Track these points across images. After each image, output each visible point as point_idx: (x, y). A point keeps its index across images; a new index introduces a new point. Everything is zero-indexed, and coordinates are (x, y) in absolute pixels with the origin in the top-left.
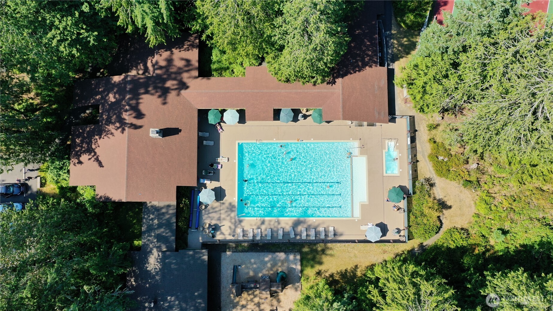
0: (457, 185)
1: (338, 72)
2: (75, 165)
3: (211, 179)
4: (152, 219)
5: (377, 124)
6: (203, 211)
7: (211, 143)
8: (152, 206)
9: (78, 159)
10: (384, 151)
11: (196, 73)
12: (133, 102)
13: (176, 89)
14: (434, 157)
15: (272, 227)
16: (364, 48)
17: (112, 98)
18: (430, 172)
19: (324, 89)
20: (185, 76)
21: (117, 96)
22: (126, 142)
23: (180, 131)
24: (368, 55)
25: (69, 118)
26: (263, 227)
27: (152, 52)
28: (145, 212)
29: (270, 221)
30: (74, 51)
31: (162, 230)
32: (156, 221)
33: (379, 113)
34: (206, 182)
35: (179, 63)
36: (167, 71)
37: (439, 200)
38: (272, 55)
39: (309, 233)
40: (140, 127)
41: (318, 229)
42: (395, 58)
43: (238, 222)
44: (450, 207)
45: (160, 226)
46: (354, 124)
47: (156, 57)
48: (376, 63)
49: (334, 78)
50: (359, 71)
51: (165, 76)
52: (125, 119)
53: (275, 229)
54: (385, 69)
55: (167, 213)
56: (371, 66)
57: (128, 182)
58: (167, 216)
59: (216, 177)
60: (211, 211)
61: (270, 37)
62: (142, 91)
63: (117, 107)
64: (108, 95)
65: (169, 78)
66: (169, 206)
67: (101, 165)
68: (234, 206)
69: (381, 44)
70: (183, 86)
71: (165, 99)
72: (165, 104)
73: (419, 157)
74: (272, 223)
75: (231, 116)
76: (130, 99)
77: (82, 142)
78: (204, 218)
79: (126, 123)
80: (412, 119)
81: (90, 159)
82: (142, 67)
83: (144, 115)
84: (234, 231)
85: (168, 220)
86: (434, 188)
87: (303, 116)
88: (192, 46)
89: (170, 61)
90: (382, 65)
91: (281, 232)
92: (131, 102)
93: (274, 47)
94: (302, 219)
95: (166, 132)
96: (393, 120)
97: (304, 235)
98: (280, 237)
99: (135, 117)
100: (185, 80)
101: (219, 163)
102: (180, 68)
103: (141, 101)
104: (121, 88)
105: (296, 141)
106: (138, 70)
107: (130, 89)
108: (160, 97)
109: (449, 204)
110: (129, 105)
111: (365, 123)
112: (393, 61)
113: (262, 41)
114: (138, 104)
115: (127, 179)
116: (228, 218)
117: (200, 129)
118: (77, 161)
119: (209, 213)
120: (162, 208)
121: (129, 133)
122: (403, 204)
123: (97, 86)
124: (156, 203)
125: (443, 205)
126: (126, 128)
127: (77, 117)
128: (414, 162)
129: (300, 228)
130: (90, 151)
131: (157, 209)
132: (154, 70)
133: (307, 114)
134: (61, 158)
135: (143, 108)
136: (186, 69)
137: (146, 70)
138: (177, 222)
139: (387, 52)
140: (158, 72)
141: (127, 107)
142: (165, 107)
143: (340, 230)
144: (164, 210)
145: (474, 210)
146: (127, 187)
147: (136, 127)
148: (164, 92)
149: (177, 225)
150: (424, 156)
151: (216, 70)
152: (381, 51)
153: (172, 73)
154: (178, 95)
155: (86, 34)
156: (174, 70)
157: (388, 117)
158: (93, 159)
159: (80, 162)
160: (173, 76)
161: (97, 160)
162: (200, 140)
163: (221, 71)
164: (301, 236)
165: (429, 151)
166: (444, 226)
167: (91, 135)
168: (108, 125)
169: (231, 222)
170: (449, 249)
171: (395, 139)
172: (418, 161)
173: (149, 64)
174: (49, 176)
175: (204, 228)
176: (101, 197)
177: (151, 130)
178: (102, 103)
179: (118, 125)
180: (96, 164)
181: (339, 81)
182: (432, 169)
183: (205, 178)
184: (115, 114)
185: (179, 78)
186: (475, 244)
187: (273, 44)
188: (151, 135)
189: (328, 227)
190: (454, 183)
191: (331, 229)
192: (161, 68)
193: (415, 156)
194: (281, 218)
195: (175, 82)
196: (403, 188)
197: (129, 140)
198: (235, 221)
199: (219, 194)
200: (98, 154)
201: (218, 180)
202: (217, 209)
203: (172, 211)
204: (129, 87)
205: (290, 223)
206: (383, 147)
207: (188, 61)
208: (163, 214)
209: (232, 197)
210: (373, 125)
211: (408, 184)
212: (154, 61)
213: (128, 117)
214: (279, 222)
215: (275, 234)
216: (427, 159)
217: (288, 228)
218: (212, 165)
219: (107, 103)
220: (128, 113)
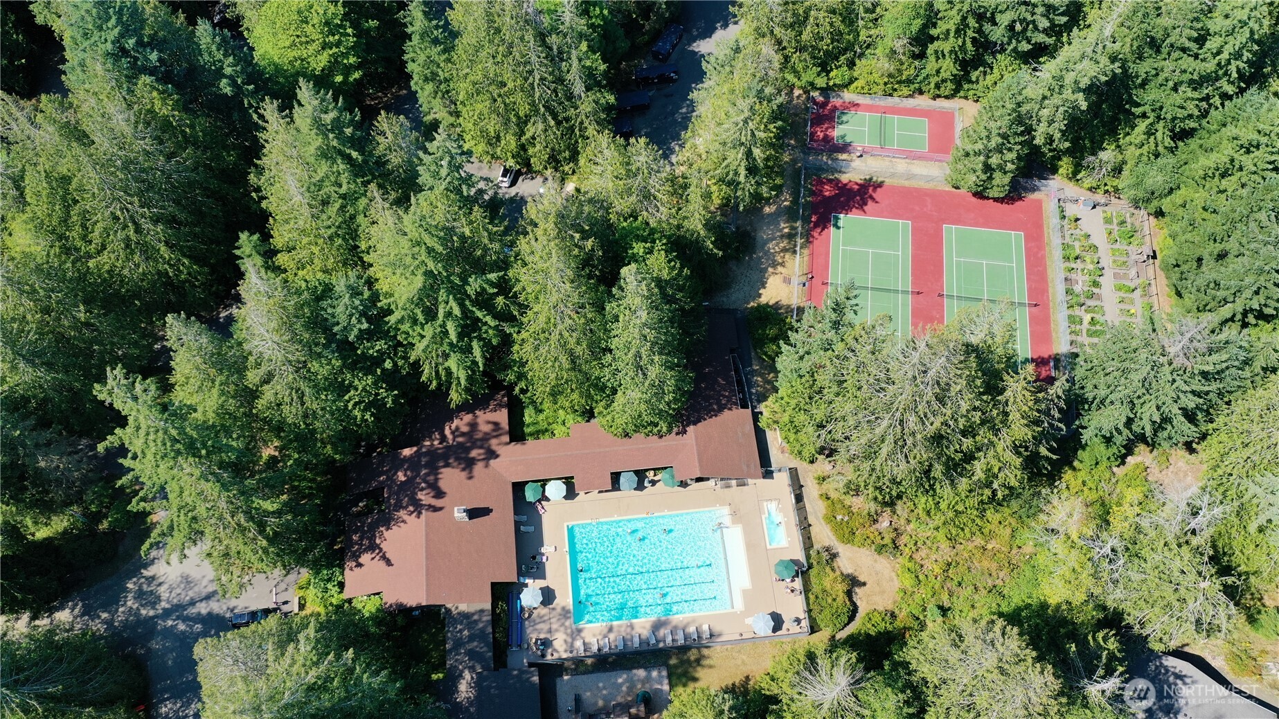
0: (868, 552)
1: (688, 418)
2: (351, 569)
3: (535, 577)
4: (461, 631)
5: (750, 481)
6: (527, 623)
7: (531, 529)
8: (459, 614)
9: (357, 561)
10: (763, 517)
11: (506, 438)
12: (431, 478)
13: (483, 459)
14: (831, 518)
15: (624, 634)
16: (718, 388)
17: (401, 477)
18: (829, 538)
19: (672, 440)
20: (494, 443)
21: (409, 473)
22: (424, 528)
23: (491, 511)
24: (724, 396)
25: (335, 515)
26: (612, 636)
27: (450, 415)
28: (449, 623)
29: (620, 626)
30: (367, 416)
31: (475, 644)
32: (466, 633)
33: (748, 466)
34: (527, 581)
35: (485, 428)
36: (471, 437)
37: (848, 576)
38: (603, 403)
39: (676, 638)
40: (441, 509)
41: (687, 630)
42: (763, 398)
43: (576, 633)
44: (864, 584)
45: (471, 638)
46: (719, 486)
47: (456, 422)
48: (736, 404)
49: (684, 427)
50: (716, 416)
51: (468, 445)
52: (421, 500)
53: (629, 637)
54: (749, 411)
55: (480, 620)
56: (730, 409)
57: (427, 580)
58: (481, 625)
59: (539, 572)
60: (538, 620)
61: (598, 378)
62: (441, 464)
63: (409, 488)
64: (396, 473)
65: (474, 446)
66: (482, 611)
67: (389, 563)
68: (568, 612)
69: (739, 383)
70: (492, 455)
71: (471, 472)
72: (470, 478)
73: (811, 520)
74: (623, 629)
75: (555, 490)
76: (427, 475)
77: (361, 538)
78: (528, 632)
79: (422, 505)
80: (794, 473)
81: (373, 559)
82: (438, 437)
83: (445, 493)
84: (572, 646)
85: (482, 631)
86: (838, 559)
87: (650, 482)
88: (500, 406)
89: (473, 426)
90: (744, 406)
91: (636, 640)
92: (428, 478)
93: (604, 392)
94: (663, 619)
95: (474, 513)
96: (768, 474)
97: (669, 640)
98: (636, 644)
99: (433, 497)
100: (494, 448)
101: (543, 554)
102: (486, 434)
103: (440, 476)
104: (413, 463)
105: (645, 516)
106: (432, 440)
107: (427, 462)
108: (463, 470)
109: (862, 579)
110: (425, 482)
111: (734, 482)
112: (759, 401)
113: (589, 386)
114: (437, 480)
115: (427, 575)
116: (562, 629)
117: (517, 511)
118: (354, 564)
119: (535, 624)
120: (473, 614)
121: (426, 516)
122: (798, 584)
123: (381, 464)
124: (463, 607)
125: (853, 582)
126: (423, 511)
127: (346, 513)
128: (805, 527)
129: (662, 632)
130: (373, 547)
131: (466, 616)
132: (454, 438)
133: (656, 478)
134: (330, 566)
135: (442, 484)
136: (495, 434)
137: (443, 438)
138: (494, 632)
139: (751, 393)
140: (460, 439)
141: (423, 485)
142: (470, 482)
143: (716, 629)
144: (476, 617)
145: (897, 584)
146: (427, 585)
147: (436, 509)
148: (469, 464)
149: (494, 638)
150: (817, 518)
151: (531, 434)
152: (742, 391)
153: (477, 440)
154: (487, 466)
155: (385, 394)
156: (479, 436)
157: (760, 471)
158: (378, 558)
159: (359, 565)
160: (479, 443)
161: (384, 558)
162: (517, 524)
163: (537, 434)
164: (665, 641)
165: (824, 511)
166: (860, 610)
167: (374, 527)
168: (398, 511)
169: (566, 633)
170: (868, 635)
171: (776, 499)
172: (810, 525)
173: (447, 432)
174: (312, 594)
175: (529, 645)
176: (391, 606)
177: (456, 509)
178: (388, 485)
179: (411, 508)
180: (382, 563)
181: (691, 429)
182: (830, 534)
183: (524, 576)
184: (407, 495)
185: (486, 446)
186: (905, 628)
187: (603, 389)
188: (456, 514)
189: (701, 626)
190: (863, 550)
191: (705, 627)
192: (463, 434)
193: (806, 518)
194: (634, 621)
195: (481, 451)
196: (795, 562)
197: (427, 524)
198: (572, 632)
199: (548, 596)
200: (384, 550)
201: (544, 577)
202: (546, 618)
203: (487, 618)
204: (424, 460)
205: (648, 626)
206: (760, 511)
207: (496, 424)
208: (476, 622)
209: (564, 599)
210: (744, 485)
211: (800, 556)
212: (453, 426)
213: (424, 497)
214: (632, 627)
215: (629, 643)
216: (822, 521)
217: (645, 633)
218: (534, 558)
219: (395, 483)
220: (424, 492)
